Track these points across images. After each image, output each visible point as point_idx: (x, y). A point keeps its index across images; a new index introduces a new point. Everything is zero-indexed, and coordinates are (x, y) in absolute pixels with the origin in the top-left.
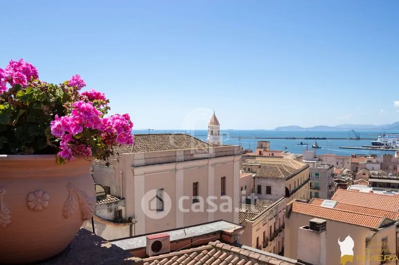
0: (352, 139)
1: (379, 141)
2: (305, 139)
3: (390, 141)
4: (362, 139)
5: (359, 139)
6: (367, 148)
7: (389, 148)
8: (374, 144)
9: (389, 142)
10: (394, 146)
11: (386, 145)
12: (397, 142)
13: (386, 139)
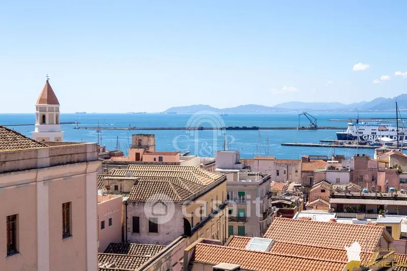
0: (303, 128)
1: (348, 132)
3: (367, 131)
4: (321, 128)
5: (315, 128)
6: (329, 144)
7: (365, 144)
8: (340, 137)
9: (365, 133)
10: (373, 141)
11: (361, 138)
12: (378, 133)
13: (361, 127)
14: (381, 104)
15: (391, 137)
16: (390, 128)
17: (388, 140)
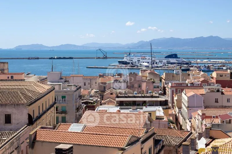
0: (99, 58)
1: (125, 60)
2: (50, 59)
3: (135, 60)
4: (109, 58)
5: (106, 58)
7: (134, 67)
8: (120, 63)
10: (139, 65)
11: (132, 63)
12: (141, 60)
13: (132, 57)
14: (142, 44)
15: (148, 63)
16: (148, 58)
17: (146, 64)
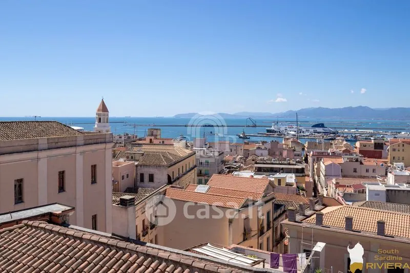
0: (249, 126)
1: (273, 128)
3: (282, 128)
4: (258, 126)
5: (255, 126)
6: (262, 135)
7: (281, 135)
8: (268, 131)
9: (281, 129)
10: (286, 134)
11: (279, 132)
12: (288, 129)
13: (279, 126)
14: (290, 113)
15: (295, 132)
16: (295, 127)
17: (293, 133)
